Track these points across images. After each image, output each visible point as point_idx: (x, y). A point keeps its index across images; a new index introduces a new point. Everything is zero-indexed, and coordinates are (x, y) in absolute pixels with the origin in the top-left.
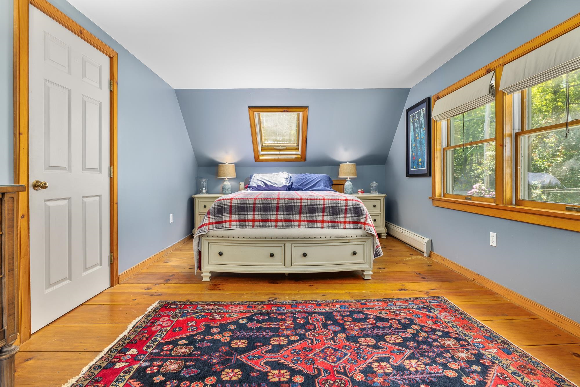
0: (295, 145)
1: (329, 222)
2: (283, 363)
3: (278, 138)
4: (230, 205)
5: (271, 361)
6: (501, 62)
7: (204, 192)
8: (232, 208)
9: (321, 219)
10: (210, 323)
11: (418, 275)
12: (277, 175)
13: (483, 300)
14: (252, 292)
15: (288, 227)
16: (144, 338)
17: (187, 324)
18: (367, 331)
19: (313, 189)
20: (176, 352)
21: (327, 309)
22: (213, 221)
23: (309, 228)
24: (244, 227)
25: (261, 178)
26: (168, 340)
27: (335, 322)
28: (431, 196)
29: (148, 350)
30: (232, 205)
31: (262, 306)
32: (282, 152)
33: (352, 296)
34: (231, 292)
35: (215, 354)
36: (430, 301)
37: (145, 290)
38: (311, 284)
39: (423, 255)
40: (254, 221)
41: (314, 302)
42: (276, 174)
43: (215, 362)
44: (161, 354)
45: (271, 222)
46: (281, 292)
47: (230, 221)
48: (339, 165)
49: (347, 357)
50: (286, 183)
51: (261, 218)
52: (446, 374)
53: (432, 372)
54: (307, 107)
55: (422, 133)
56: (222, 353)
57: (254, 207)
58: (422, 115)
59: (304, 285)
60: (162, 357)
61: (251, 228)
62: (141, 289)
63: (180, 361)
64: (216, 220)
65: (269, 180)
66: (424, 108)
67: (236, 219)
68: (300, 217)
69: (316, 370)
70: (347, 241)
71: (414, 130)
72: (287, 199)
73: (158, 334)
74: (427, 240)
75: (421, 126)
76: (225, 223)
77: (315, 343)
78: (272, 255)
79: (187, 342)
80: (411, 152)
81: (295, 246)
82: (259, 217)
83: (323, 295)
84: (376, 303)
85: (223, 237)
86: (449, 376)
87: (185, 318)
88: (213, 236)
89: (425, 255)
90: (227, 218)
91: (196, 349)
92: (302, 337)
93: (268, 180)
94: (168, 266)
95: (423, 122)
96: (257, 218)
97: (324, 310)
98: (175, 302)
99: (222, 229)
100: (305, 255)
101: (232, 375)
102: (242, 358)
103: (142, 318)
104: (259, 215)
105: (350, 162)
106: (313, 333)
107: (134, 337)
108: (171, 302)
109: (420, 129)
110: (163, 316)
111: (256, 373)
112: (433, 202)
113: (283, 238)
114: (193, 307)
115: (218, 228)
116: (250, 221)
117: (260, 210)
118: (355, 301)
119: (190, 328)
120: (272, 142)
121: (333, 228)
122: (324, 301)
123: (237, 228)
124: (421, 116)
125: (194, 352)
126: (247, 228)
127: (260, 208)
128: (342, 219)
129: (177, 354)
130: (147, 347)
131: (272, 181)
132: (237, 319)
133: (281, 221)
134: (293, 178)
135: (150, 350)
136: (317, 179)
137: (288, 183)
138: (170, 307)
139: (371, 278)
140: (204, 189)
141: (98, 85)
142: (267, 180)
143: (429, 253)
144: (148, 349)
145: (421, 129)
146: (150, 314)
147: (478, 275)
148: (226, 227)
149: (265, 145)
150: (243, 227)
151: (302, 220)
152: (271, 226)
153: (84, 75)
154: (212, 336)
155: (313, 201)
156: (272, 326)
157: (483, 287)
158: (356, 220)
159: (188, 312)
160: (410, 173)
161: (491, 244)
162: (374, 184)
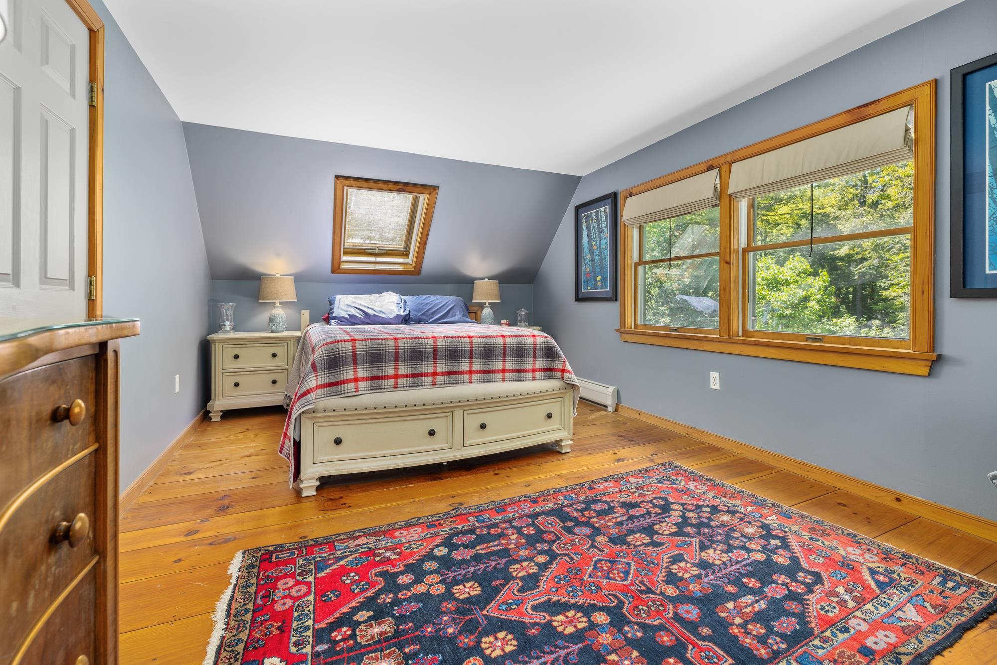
0: (401, 248)
1: (512, 371)
2: (559, 601)
3: (372, 235)
4: (353, 352)
5: (539, 603)
6: (729, 159)
7: (229, 329)
8: (358, 357)
9: (502, 367)
10: (385, 569)
11: (621, 438)
12: (380, 297)
13: (715, 459)
14: (412, 500)
15: (454, 383)
16: (273, 629)
17: (344, 582)
18: (627, 525)
19: (445, 320)
20: (365, 636)
21: (551, 505)
22: (323, 383)
23: (484, 382)
24: (379, 389)
25: (353, 302)
26: (330, 620)
27: (578, 523)
28: (618, 328)
29: (304, 651)
30: (356, 351)
31: (451, 519)
32: (379, 259)
33: (566, 480)
34: (376, 507)
35: (441, 619)
36: (663, 470)
37: (186, 536)
38: (495, 472)
39: (606, 411)
40: (396, 377)
41: (523, 499)
42: (378, 295)
43: (454, 633)
44: (338, 649)
45: (426, 378)
46: (459, 492)
47: (356, 380)
48: (474, 283)
49: (633, 568)
50: (399, 311)
51: (409, 371)
52: (754, 558)
53: (740, 559)
54: (435, 188)
55: (603, 241)
56: (451, 613)
57: (397, 353)
58: (603, 215)
59: (486, 474)
60: (345, 655)
61: (393, 389)
62: (174, 536)
63: (388, 651)
64: (327, 381)
65: (370, 306)
66: (607, 207)
67: (365, 376)
68: (471, 365)
69: (610, 597)
70: (541, 399)
71: (589, 236)
72: (448, 337)
73: (296, 614)
74: (611, 389)
75: (600, 231)
76: (346, 385)
77: (577, 559)
78: (432, 433)
79: (371, 613)
80: (583, 267)
81: (468, 414)
82: (406, 371)
83: (526, 486)
84: (606, 484)
85: (345, 410)
86: (759, 560)
87: (328, 571)
88: (324, 411)
89: (610, 409)
90: (350, 375)
91: (400, 620)
92: (553, 556)
93: (367, 305)
94: (197, 481)
95: (604, 225)
96: (401, 372)
97: (547, 508)
98: (280, 546)
99: (340, 396)
100: (483, 426)
101: (499, 644)
102: (491, 610)
103: (233, 592)
104: (406, 366)
105: (490, 278)
106: (562, 545)
107: (250, 635)
108: (271, 549)
109: (599, 234)
110: (278, 579)
111: (533, 629)
112: (621, 336)
113: (451, 402)
114: (326, 548)
115: (332, 394)
116: (389, 377)
117: (406, 358)
118: (577, 487)
119: (355, 587)
120: (362, 241)
121: (519, 380)
122: (536, 494)
123: (368, 392)
124: (601, 218)
125: (401, 627)
126: (385, 390)
127: (406, 354)
128: (529, 366)
129: (369, 640)
130: (296, 644)
131: (374, 308)
132: (427, 550)
133: (442, 374)
134: (408, 303)
135: (308, 650)
136: (450, 305)
137: (402, 310)
138: (277, 557)
139: (569, 450)
140: (227, 323)
141: (67, 88)
142: (365, 306)
143: (615, 406)
144: (302, 649)
145: (601, 235)
146: (243, 581)
147: (694, 428)
148: (349, 391)
149: (348, 245)
150: (377, 389)
151: (474, 371)
152: (426, 384)
153: (45, 60)
154: (409, 590)
155: (489, 340)
156: (493, 548)
157: (703, 443)
158: (548, 366)
159: (324, 560)
160: (580, 297)
161: (712, 386)
162: (523, 312)
